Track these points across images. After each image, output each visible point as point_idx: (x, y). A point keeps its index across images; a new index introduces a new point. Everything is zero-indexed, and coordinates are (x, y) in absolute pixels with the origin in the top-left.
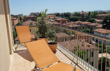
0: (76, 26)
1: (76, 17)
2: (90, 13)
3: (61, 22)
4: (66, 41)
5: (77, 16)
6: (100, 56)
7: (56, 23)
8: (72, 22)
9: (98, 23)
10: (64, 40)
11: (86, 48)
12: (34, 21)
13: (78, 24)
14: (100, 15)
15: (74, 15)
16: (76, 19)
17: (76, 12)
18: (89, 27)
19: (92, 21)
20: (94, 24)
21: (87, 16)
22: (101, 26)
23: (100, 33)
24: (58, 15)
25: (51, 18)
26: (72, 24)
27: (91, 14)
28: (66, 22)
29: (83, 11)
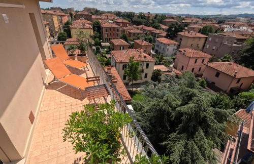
0: (139, 31)
1: (140, 20)
2: (157, 15)
3: (121, 25)
4: (123, 49)
5: (142, 18)
6: (156, 67)
7: (115, 26)
8: (135, 26)
9: (163, 29)
10: (122, 48)
11: (142, 59)
12: (87, 20)
13: (141, 30)
14: (167, 20)
15: (138, 17)
16: (140, 22)
17: (141, 13)
18: (152, 34)
19: (157, 28)
20: (158, 31)
21: (152, 20)
22: (165, 34)
23: (161, 43)
24: (118, 14)
25: (109, 18)
26: (133, 29)
27: (158, 17)
28: (128, 24)
29: (149, 13)
